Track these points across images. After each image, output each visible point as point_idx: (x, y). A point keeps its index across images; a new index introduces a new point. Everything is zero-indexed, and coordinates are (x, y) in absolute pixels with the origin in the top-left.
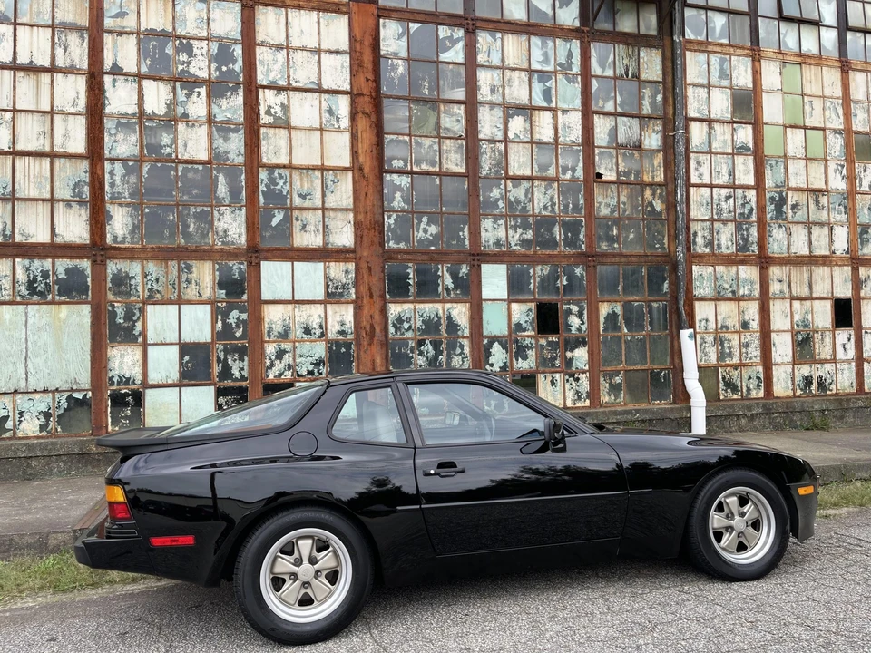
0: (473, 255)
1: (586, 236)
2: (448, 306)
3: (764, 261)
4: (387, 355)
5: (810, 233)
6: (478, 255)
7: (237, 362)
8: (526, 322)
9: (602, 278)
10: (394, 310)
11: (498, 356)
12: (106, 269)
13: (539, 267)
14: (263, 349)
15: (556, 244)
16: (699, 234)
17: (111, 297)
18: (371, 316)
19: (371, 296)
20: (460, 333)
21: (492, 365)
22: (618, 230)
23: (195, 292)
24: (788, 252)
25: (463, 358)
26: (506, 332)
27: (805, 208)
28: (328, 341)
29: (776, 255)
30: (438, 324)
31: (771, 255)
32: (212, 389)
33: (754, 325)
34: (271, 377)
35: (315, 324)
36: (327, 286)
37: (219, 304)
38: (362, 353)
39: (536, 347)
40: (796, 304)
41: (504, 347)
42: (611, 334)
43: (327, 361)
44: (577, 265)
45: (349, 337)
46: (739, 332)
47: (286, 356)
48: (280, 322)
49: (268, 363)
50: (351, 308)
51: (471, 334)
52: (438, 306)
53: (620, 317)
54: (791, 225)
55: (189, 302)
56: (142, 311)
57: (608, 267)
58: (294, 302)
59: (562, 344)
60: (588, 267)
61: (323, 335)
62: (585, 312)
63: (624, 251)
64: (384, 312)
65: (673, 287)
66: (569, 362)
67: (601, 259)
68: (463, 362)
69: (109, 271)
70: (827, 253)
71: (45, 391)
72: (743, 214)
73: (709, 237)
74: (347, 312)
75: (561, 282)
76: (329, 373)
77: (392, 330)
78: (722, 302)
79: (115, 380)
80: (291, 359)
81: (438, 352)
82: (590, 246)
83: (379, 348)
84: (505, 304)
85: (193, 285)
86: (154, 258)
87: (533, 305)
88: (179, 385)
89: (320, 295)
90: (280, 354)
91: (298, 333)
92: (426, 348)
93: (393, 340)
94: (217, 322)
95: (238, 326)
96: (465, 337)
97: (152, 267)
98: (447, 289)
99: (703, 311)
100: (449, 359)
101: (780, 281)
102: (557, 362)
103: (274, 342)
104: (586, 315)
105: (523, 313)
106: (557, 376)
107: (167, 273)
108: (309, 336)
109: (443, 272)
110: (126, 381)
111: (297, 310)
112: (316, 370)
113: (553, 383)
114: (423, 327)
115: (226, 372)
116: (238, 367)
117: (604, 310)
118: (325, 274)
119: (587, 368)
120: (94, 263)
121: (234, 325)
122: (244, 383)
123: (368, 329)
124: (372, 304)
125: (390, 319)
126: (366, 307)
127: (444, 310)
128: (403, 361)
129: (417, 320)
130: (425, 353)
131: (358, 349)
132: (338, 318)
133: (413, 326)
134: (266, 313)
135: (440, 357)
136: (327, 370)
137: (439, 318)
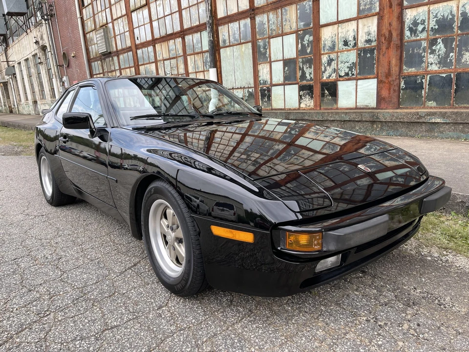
4: (401, 56)
7: (308, 69)
10: (410, 15)
12: (255, 21)
14: (320, 59)
17: (258, 37)
18: (390, 24)
19: (391, 6)
23: (289, 27)
28: (358, 50)
30: (452, 20)
32: (297, 86)
35: (350, 37)
36: (359, 5)
37: (299, 32)
38: (381, 56)
43: (357, 64)
45: (374, 44)
47: (333, 63)
48: (330, 39)
49: (323, 69)
50: (375, 19)
52: (452, 4)
55: (287, 34)
56: (269, 43)
58: (339, 22)
61: (356, 44)
64: (401, 18)
69: (256, 22)
71: (241, 88)
74: (372, 23)
76: (359, 74)
77: (407, 34)
79: (262, 82)
80: (336, 65)
81: (450, 50)
83: (394, 51)
85: (288, 23)
86: (272, 10)
88: (284, 84)
89: (354, 14)
90: (330, 61)
91: (340, 45)
92: (438, 47)
93: (408, 42)
94: (298, 45)
95: (308, 46)
97: (271, 15)
100: (460, 55)
103: (326, 54)
107: (277, 18)
108: (347, 47)
110: (265, 82)
111: (340, 28)
112: (350, 72)
115: (303, 76)
116: (309, 72)
120: (251, 18)
121: (306, 44)
122: (311, 82)
123: (387, 36)
124: (391, 13)
125: (406, 24)
126: (387, 16)
127: (458, 7)
128: (416, 60)
129: (431, 21)
130: (437, 51)
131: (379, 53)
132: (366, 30)
133: (426, 27)
134: (322, 34)
135: (451, 54)
136: (357, 71)
137: (453, 16)
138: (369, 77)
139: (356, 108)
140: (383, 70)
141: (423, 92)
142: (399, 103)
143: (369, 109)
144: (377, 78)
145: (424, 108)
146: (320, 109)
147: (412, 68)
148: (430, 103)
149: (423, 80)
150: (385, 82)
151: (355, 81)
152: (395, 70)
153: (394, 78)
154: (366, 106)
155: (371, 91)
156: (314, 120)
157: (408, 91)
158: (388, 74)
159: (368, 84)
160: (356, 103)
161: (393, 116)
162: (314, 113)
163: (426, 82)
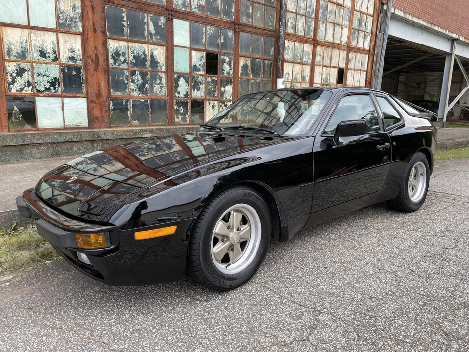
0: (168, 10)
1: (235, 10)
2: (151, 47)
3: (315, 43)
4: (109, 80)
5: (334, 29)
6: (172, 11)
8: (200, 65)
9: (242, 41)
10: (113, 45)
11: (183, 87)
13: (208, 27)
14: (4, 66)
15: (218, 13)
16: (290, 21)
18: (96, 48)
19: (95, 31)
20: (159, 68)
21: (179, 93)
22: (252, 9)
24: (325, 39)
25: (161, 87)
26: (188, 71)
27: (334, 14)
29: (320, 40)
30: (144, 60)
31: (318, 39)
33: (307, 79)
34: (13, 91)
35: (49, 49)
36: (58, 17)
38: (89, 77)
39: (205, 83)
40: (325, 68)
41: (187, 81)
42: (244, 77)
43: (61, 80)
44: (230, 29)
45: (79, 63)
46: (301, 82)
47: (26, 74)
48: (18, 44)
49: (10, 79)
50: (78, 39)
51: (167, 70)
52: (145, 46)
53: (249, 68)
54: (328, 23)
57: (246, 34)
58: (30, 27)
59: (219, 82)
60: (235, 32)
61: (56, 59)
62: (232, 62)
63: (254, 24)
64: (105, 45)
65: (276, 52)
66: (222, 94)
67: (242, 28)
68: (161, 89)
70: (339, 42)
72: (309, 12)
73: (294, 23)
74: (76, 42)
75: (220, 40)
76: (65, 91)
77: (111, 61)
78: (296, 64)
80: (30, 77)
81: (145, 82)
82: (237, 17)
83: (102, 74)
84: (188, 51)
87: (204, 54)
89: (53, 25)
90: (20, 72)
91: (35, 55)
92: (136, 77)
93: (113, 69)
96: (162, 72)
98: (151, 34)
99: (288, 68)
100: (152, 86)
101: (320, 55)
102: (216, 93)
103: (14, 61)
104: (232, 64)
105: (198, 58)
106: (216, 103)
108: (44, 59)
109: (147, 20)
111: (32, 35)
112: (52, 88)
113: (213, 107)
114: (134, 61)
117: (242, 61)
118: (56, 6)
119: (231, 98)
123: (94, 58)
124: (96, 38)
125: (110, 52)
126: (92, 40)
127: (148, 50)
128: (120, 86)
129: (130, 56)
130: (136, 81)
131: (86, 73)
132: (69, 46)
133: (127, 59)
134: (4, 35)
135: (146, 85)
136: (61, 88)
137: (145, 56)
138: (78, 95)
139: (65, 128)
140: (93, 91)
141: (129, 113)
142: (111, 123)
143: (81, 128)
144: (87, 97)
145: (131, 126)
146: (9, 130)
147: (118, 92)
148: (135, 122)
149: (128, 103)
150: (96, 103)
151: (60, 99)
152: (104, 92)
153: (104, 100)
154: (77, 125)
155: (81, 110)
156: (9, 146)
157: (117, 111)
158: (99, 95)
159: (77, 103)
160: (64, 122)
161: (113, 134)
162: (8, 136)
163: (130, 104)
